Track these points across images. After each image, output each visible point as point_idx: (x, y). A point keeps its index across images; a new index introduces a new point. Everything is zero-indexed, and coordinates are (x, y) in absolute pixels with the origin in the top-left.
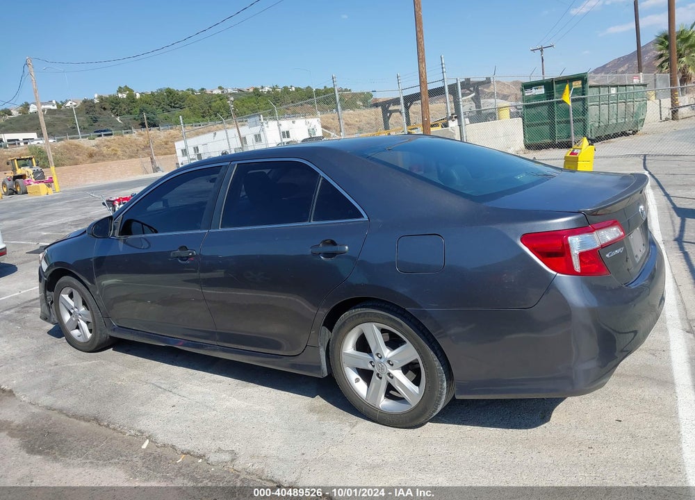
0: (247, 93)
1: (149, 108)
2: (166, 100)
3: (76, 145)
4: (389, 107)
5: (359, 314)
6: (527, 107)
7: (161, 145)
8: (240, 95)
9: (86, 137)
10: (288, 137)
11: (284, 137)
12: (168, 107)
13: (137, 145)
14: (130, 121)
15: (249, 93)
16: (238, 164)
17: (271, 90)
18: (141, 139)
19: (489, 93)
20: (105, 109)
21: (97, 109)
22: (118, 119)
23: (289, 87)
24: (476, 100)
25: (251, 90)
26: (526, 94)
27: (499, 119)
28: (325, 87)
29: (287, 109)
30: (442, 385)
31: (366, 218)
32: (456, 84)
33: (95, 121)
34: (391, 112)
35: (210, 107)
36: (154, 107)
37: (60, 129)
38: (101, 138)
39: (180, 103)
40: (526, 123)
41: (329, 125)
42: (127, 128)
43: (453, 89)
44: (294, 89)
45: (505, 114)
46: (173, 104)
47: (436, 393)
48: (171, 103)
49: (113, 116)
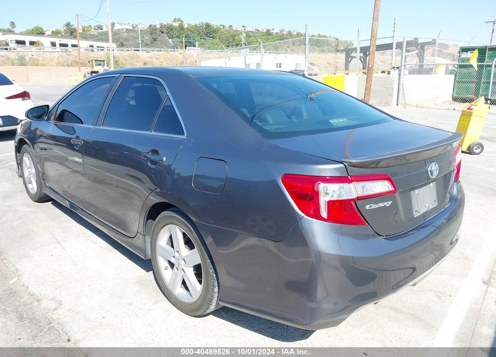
0: (261, 32)
1: (192, 35)
2: (204, 31)
3: (137, 55)
4: (351, 53)
5: (168, 216)
6: (461, 66)
7: (193, 62)
8: (256, 33)
9: (144, 50)
10: (280, 67)
11: (277, 67)
12: (205, 36)
13: (176, 60)
14: (178, 43)
15: (263, 33)
16: (125, 77)
17: (279, 32)
18: (180, 56)
19: (446, 53)
20: (162, 32)
21: (158, 32)
22: (170, 40)
23: (293, 31)
24: (421, 56)
25: (265, 31)
26: (462, 56)
27: (435, 74)
28: (319, 34)
29: (288, 47)
30: (213, 289)
31: (185, 137)
32: (403, 42)
33: (155, 40)
34: (352, 58)
35: (234, 39)
36: (196, 35)
37: (132, 43)
38: (154, 52)
39: (213, 34)
40: (457, 79)
41: (315, 63)
42: (175, 47)
43: (399, 45)
44: (295, 33)
45: (441, 70)
46: (209, 35)
47: (209, 295)
48: (207, 33)
49: (167, 38)
